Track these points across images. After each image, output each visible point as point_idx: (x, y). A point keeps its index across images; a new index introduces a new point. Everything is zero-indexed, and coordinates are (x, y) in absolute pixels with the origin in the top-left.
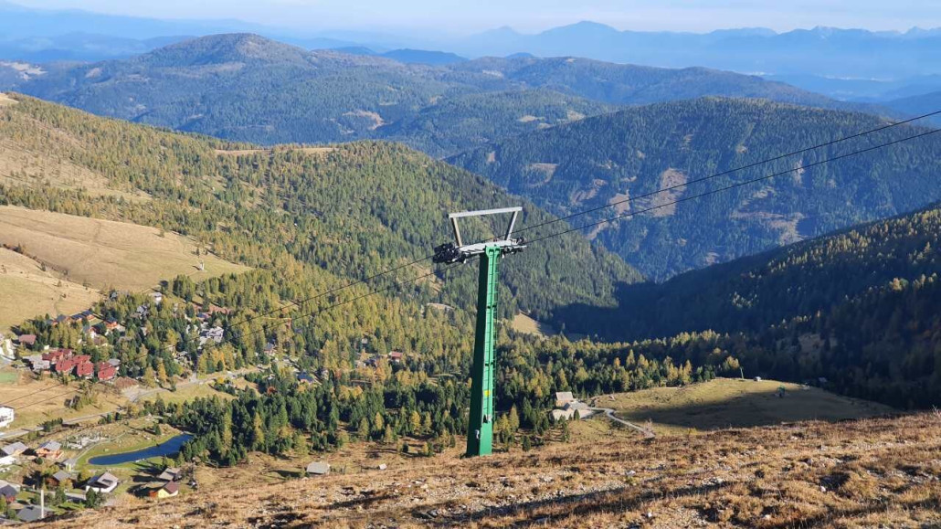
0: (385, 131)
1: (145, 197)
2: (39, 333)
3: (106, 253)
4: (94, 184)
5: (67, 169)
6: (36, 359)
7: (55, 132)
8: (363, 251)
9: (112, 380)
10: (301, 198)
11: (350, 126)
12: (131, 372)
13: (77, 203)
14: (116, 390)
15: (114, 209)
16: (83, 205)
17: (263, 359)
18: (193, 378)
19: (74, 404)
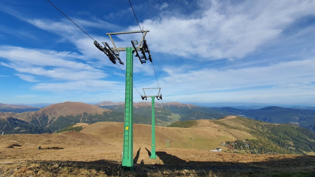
0: (299, 120)
1: (249, 129)
2: (228, 143)
3: (240, 135)
4: (243, 127)
5: (240, 125)
6: (227, 145)
7: (240, 121)
8: (280, 139)
9: (233, 148)
10: (273, 130)
11: (292, 119)
12: (236, 148)
13: (240, 129)
14: (234, 150)
15: (245, 130)
16: (241, 129)
17: (253, 150)
18: (243, 150)
19: (228, 150)
